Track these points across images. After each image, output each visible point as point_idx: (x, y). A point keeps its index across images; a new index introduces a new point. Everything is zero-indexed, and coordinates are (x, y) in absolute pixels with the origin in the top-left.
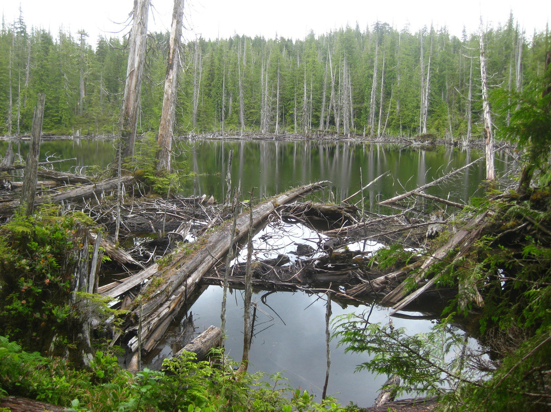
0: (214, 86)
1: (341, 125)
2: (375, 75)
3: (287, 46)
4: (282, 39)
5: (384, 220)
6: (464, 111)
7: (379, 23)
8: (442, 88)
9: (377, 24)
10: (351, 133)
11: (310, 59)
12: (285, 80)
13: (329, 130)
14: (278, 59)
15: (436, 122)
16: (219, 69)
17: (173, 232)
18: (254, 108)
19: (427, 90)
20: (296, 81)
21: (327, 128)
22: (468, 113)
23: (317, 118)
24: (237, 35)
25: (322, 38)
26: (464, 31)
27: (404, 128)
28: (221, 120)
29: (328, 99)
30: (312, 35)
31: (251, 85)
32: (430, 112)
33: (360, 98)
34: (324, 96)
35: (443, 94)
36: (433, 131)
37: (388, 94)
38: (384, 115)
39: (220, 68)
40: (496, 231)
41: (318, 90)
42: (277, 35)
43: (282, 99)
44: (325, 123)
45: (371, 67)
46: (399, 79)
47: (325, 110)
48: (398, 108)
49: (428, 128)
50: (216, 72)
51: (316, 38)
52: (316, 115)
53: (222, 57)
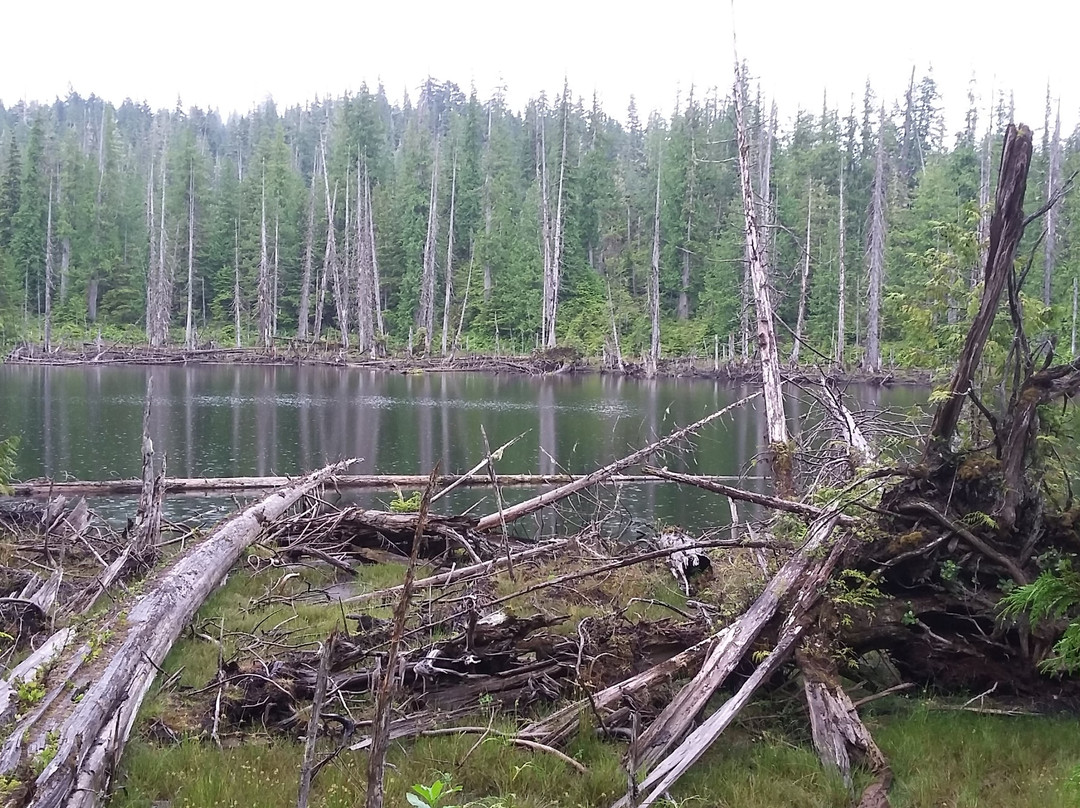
0: (17, 226)
1: (353, 327)
2: (433, 208)
3: (206, 131)
4: (197, 112)
5: (553, 549)
6: (642, 292)
7: (433, 81)
8: (588, 239)
9: (429, 84)
10: (377, 346)
11: (272, 165)
12: (207, 214)
13: (323, 339)
14: (189, 162)
15: (578, 319)
16: (31, 180)
17: (11, 598)
18: (127, 284)
19: (557, 244)
20: (236, 217)
21: (317, 334)
22: (652, 296)
23: (292, 310)
24: (76, 93)
25: (295, 113)
26: (632, 107)
27: (503, 334)
28: (43, 311)
29: (318, 262)
30: (271, 107)
31: (119, 224)
32: (563, 296)
33: (395, 262)
34: (309, 255)
35: (591, 253)
36: (571, 339)
37: (463, 253)
38: (456, 302)
39: (34, 180)
40: (877, 556)
41: (293, 242)
42: (179, 103)
43: (200, 262)
44: (311, 321)
45: (422, 188)
46: (489, 218)
47: (312, 292)
48: (487, 284)
49: (560, 335)
50: (24, 188)
51: (281, 112)
52: (289, 304)
53: (41, 149)
